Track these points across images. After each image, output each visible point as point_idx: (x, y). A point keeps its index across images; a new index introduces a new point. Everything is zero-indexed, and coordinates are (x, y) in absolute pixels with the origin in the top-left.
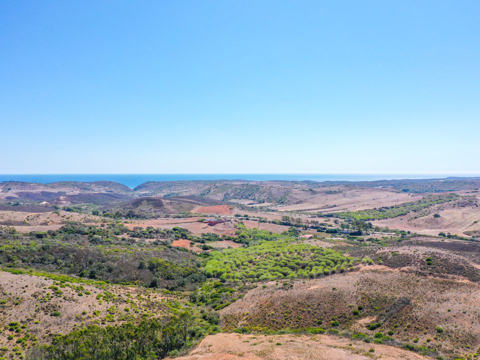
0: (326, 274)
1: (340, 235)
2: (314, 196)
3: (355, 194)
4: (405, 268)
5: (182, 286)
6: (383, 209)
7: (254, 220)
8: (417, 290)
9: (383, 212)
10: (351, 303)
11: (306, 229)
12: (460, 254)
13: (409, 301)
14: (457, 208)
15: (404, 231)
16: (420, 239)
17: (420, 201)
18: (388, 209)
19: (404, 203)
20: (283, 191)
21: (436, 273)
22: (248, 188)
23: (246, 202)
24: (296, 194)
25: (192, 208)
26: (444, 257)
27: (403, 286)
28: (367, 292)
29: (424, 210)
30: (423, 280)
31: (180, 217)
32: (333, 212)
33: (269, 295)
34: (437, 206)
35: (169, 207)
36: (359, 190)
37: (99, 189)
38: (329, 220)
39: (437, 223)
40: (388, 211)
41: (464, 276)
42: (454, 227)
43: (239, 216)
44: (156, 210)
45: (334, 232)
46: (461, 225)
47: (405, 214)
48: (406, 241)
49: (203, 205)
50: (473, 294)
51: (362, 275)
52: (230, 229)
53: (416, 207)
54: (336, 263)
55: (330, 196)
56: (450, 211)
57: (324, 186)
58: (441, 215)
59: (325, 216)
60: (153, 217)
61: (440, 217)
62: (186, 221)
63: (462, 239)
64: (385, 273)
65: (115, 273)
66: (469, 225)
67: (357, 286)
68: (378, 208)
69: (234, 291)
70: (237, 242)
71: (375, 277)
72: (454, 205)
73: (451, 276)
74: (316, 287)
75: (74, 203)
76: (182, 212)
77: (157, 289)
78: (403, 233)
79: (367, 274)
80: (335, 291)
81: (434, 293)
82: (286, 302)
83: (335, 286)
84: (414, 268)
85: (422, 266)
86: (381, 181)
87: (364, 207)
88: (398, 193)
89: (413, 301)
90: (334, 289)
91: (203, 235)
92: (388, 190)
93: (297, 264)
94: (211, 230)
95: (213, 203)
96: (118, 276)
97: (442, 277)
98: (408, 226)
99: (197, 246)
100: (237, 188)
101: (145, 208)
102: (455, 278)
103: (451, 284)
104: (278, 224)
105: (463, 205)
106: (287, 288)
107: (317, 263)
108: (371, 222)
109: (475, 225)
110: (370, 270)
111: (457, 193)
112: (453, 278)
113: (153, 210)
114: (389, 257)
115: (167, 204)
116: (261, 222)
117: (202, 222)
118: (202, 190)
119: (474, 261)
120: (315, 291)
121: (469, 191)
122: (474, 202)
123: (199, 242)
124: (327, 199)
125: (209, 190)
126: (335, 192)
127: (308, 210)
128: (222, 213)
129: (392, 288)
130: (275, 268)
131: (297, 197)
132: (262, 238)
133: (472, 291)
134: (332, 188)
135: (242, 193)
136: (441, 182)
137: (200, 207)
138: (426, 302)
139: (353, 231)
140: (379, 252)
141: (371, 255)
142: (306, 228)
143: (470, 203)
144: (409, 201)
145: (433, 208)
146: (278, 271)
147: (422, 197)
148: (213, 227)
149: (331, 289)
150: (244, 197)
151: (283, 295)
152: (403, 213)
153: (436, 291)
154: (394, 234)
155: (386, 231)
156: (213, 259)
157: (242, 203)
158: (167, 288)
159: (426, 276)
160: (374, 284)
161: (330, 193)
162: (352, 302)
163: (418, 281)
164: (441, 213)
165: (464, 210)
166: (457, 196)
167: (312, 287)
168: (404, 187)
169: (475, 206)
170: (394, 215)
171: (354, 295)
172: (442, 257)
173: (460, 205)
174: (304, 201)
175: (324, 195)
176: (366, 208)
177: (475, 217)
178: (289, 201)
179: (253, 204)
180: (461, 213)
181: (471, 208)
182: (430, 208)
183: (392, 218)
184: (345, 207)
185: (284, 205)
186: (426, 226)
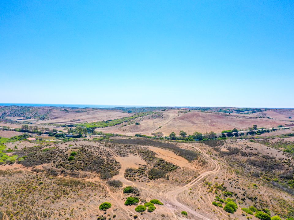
2: (67, 114)
3: (95, 113)
6: (109, 121)
8: (28, 198)
9: (107, 123)
11: (40, 135)
14: (151, 119)
17: (132, 116)
18: (112, 121)
19: (123, 118)
20: (46, 111)
22: (21, 109)
23: (16, 119)
24: (55, 112)
26: (91, 150)
29: (131, 121)
30: (48, 181)
34: (140, 118)
38: (67, 129)
39: (137, 128)
41: (98, 172)
42: (147, 130)
45: (59, 136)
46: (151, 129)
47: (120, 124)
55: (78, 114)
56: (147, 121)
59: (67, 126)
61: (139, 124)
66: (156, 129)
68: (105, 120)
72: (150, 117)
81: (45, 201)
84: (50, 165)
85: (61, 162)
97: (73, 175)
98: (119, 131)
103: (75, 186)
104: (18, 132)
105: (155, 117)
108: (96, 129)
109: (160, 129)
112: (84, 176)
116: (4, 130)
119: (119, 153)
122: (161, 116)
124: (75, 116)
126: (82, 111)
127: (58, 123)
131: (55, 114)
135: (16, 112)
139: (76, 135)
143: (159, 116)
144: (126, 116)
145: (137, 119)
150: (17, 115)
152: (119, 123)
159: (56, 175)
163: (41, 183)
164: (141, 123)
165: (155, 120)
166: (153, 113)
169: (161, 118)
170: (113, 124)
172: (89, 151)
173: (153, 117)
174: (60, 117)
175: (74, 113)
176: (99, 121)
177: (160, 124)
178: (48, 117)
179: (21, 120)
180: (153, 122)
181: (159, 119)
182: (135, 120)
183: (111, 126)
184: (85, 120)
185: (44, 120)
186: (130, 130)
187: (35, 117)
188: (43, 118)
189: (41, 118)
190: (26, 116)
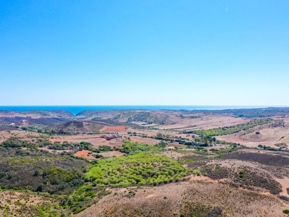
0: (165, 183)
1: (193, 146)
2: (183, 119)
3: (209, 118)
4: (222, 180)
5: (62, 190)
6: (225, 128)
7: (140, 136)
8: (229, 200)
9: (224, 130)
10: (175, 211)
12: (265, 168)
13: (221, 211)
14: (271, 128)
15: (235, 144)
16: (244, 151)
17: (248, 123)
18: (228, 128)
19: (239, 124)
20: (164, 116)
21: (245, 185)
22: (143, 115)
23: (140, 123)
24: (172, 118)
25: (101, 128)
26: (253, 171)
27: (219, 196)
28: (190, 201)
29: (250, 129)
30: (235, 191)
31: (91, 134)
32: (193, 130)
33: (116, 202)
34: (258, 126)
35: (86, 127)
36: (212, 116)
37: (53, 115)
38: (189, 136)
39: (258, 138)
40: (227, 129)
41: (267, 189)
42: (269, 140)
43: (130, 133)
44: (78, 129)
45: (189, 144)
46: (273, 139)
47: (238, 132)
48: (234, 152)
49: (110, 126)
50: (272, 207)
51: (190, 185)
52: (119, 143)
53: (245, 127)
54: (175, 172)
55: (193, 120)
56: (267, 130)
57: (191, 113)
58: (260, 133)
59: (188, 132)
60: (75, 134)
61: (259, 134)
62: (94, 137)
63: (273, 150)
64: (207, 184)
65: (12, 180)
66: (278, 139)
67: (183, 196)
68: (221, 127)
69: (95, 196)
70: (122, 152)
71: (199, 187)
72: (269, 126)
73: (256, 188)
74: (152, 196)
75: (31, 124)
76: (95, 130)
77: (40, 193)
78: (235, 145)
79: (193, 184)
80: (166, 200)
81: (241, 203)
82: (126, 209)
83: (167, 195)
84: (229, 180)
85: (236, 179)
86: (227, 110)
87: (213, 126)
88: (236, 117)
89: (224, 211)
90: (165, 198)
91: (100, 147)
92: (229, 116)
93: (149, 173)
94: (107, 143)
95: (118, 124)
96: (13, 183)
97: (249, 189)
98: (239, 140)
99: (92, 155)
100: (136, 115)
101: (71, 127)
102: (259, 191)
103: (256, 196)
104: (154, 139)
105: (275, 126)
106: (130, 196)
107: (163, 172)
108: (216, 137)
109: (283, 139)
110: (197, 180)
111: (272, 118)
112: (258, 190)
113: (76, 129)
114: (213, 170)
115: (86, 125)
116: (143, 137)
117: (103, 137)
118: (115, 115)
119: (276, 175)
120: (150, 200)
121: (280, 116)
122: (282, 124)
123: (95, 152)
124: (191, 121)
125: (120, 116)
126: (196, 117)
127: (178, 129)
128: (120, 131)
129: (210, 198)
130: (132, 176)
131: (173, 120)
132: (140, 149)
133: (272, 204)
134: (195, 114)
135: (139, 117)
136: (263, 110)
137: (108, 127)
138: (234, 213)
139: (202, 143)
140: (208, 164)
141: (202, 166)
142: (172, 141)
143: (280, 124)
144: (241, 123)
145: (256, 128)
146: (133, 178)
147: (250, 120)
148: (109, 141)
149: (163, 198)
150: (140, 120)
151: (125, 202)
152: (237, 131)
153: (244, 202)
154: (229, 145)
155: (224, 143)
156: (97, 166)
157: (138, 124)
158: (49, 192)
159: (237, 187)
160: (197, 193)
161: (193, 117)
162: (177, 210)
163: (231, 192)
164: (261, 132)
165: (276, 129)
166: (272, 120)
167: (149, 195)
168: (240, 114)
169: (283, 127)
170: (231, 132)
171: (179, 204)
172: (251, 171)
173: (273, 126)
174: (177, 123)
175: (189, 119)
176: (215, 127)
177: (282, 134)
178: (167, 123)
179: (145, 124)
180: (274, 131)
181: (280, 128)
182: (254, 128)
183: (230, 134)
184: (201, 126)
185: (164, 125)
186: (250, 140)
187: (155, 122)
188: (163, 124)
189: (161, 124)
190: (148, 121)
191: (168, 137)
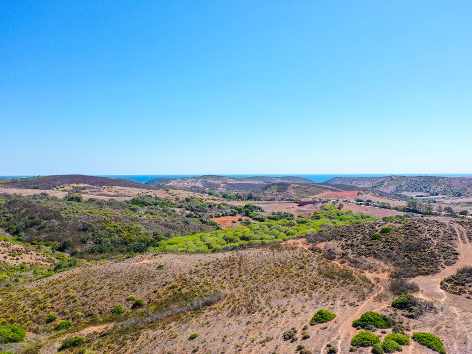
23: (415, 195)
43: (361, 201)
60: (267, 200)
74: (147, 261)
90: (159, 267)
91: (273, 213)
99: (241, 223)
100: (412, 180)
104: (401, 211)
123: (257, 219)
135: (416, 185)
137: (332, 192)
148: (299, 208)
150: (417, 189)
179: (423, 196)
187: (445, 192)
188: (459, 195)
189: (455, 195)
190: (432, 190)
191: (429, 209)
